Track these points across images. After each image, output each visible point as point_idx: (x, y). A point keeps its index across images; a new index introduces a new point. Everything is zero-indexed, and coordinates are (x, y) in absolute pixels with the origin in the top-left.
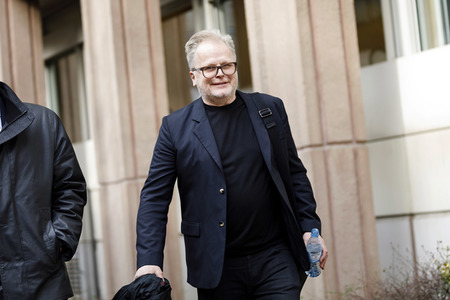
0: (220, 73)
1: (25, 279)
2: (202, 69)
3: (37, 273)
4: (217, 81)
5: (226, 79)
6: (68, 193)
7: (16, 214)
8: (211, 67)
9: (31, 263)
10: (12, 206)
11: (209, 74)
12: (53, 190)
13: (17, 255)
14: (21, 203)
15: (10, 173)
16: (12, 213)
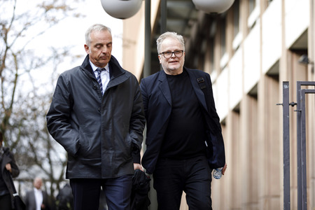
0: (173, 55)
1: (114, 160)
2: (163, 53)
3: (120, 158)
4: (172, 60)
5: (177, 59)
6: (138, 120)
7: (113, 125)
8: (169, 52)
9: (118, 152)
10: (111, 121)
11: (168, 56)
12: (132, 118)
13: (111, 147)
14: (116, 120)
15: (112, 104)
16: (111, 124)
